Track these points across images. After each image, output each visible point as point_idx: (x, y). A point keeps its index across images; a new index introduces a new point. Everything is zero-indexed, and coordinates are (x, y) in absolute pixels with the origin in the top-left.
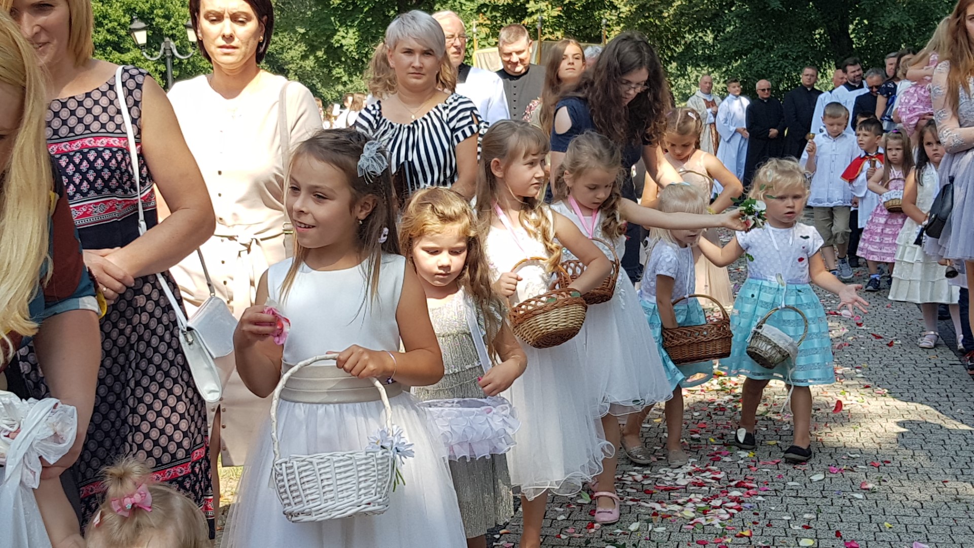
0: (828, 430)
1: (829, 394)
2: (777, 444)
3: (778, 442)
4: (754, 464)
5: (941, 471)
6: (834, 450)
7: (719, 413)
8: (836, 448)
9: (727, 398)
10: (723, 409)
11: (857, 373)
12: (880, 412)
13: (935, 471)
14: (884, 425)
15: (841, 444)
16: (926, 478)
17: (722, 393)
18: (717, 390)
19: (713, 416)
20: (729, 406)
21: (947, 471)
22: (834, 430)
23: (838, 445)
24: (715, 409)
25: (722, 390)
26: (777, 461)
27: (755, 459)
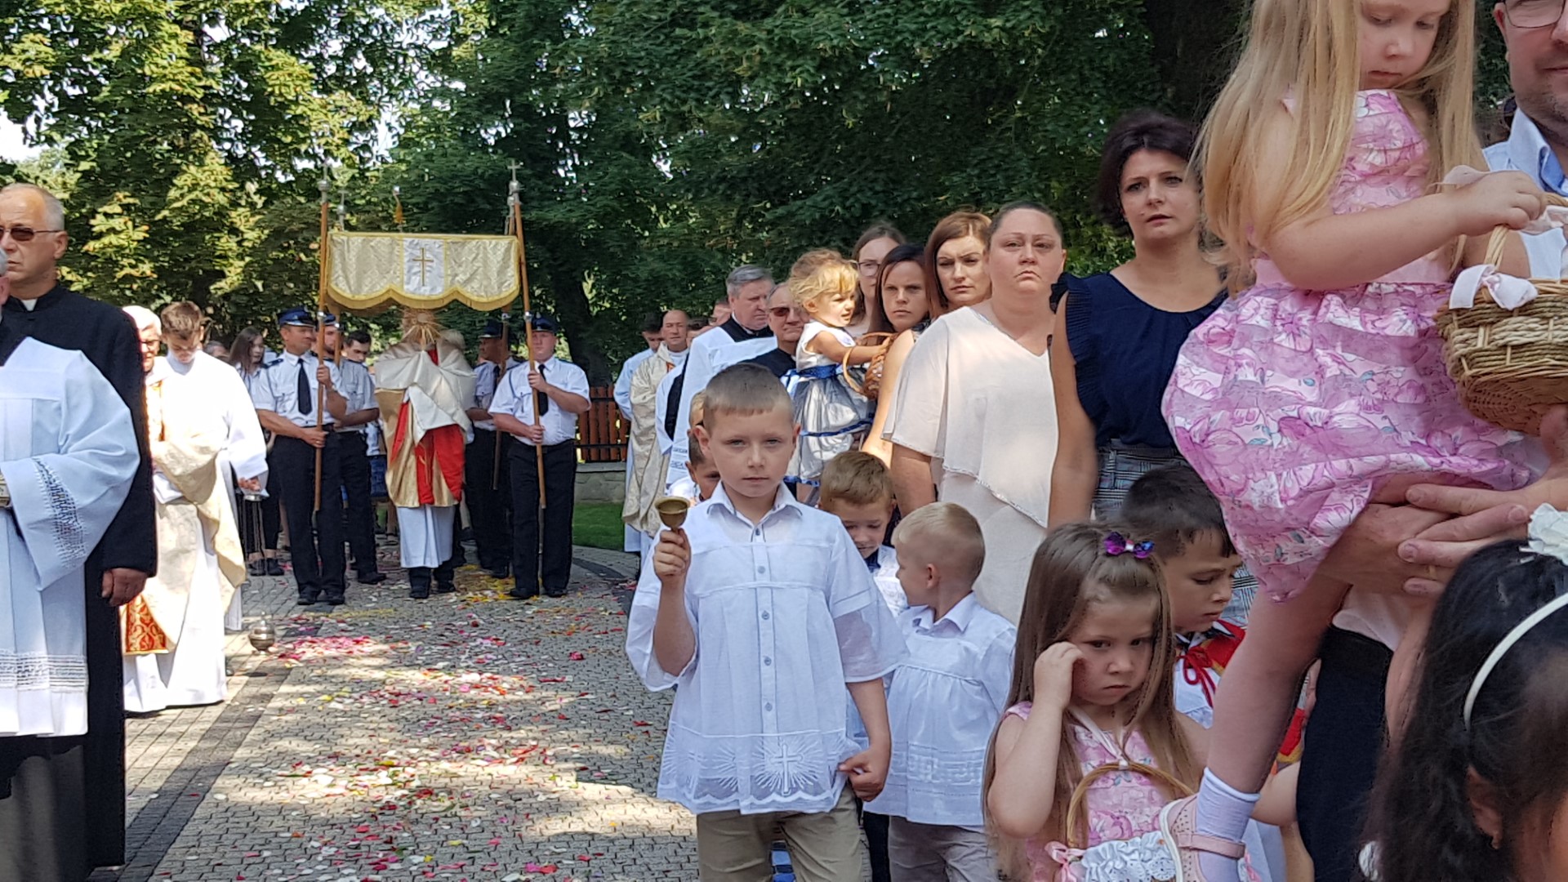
0: (530, 823)
1: (535, 781)
2: (463, 845)
3: (465, 842)
4: (430, 869)
5: (664, 861)
6: (534, 846)
7: (387, 812)
8: (538, 844)
9: (399, 793)
10: (393, 807)
11: (573, 753)
12: (597, 798)
13: (656, 861)
14: (600, 812)
15: (545, 838)
16: (644, 869)
17: (393, 788)
18: (386, 785)
19: (379, 817)
20: (402, 803)
21: (671, 860)
22: (537, 822)
23: (541, 839)
24: (382, 809)
25: (393, 785)
26: (461, 863)
27: (433, 863)
